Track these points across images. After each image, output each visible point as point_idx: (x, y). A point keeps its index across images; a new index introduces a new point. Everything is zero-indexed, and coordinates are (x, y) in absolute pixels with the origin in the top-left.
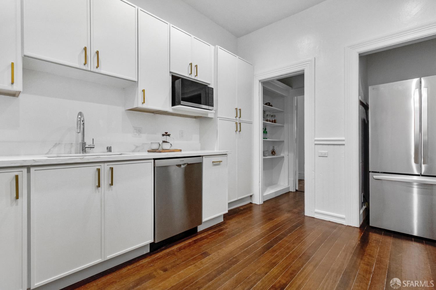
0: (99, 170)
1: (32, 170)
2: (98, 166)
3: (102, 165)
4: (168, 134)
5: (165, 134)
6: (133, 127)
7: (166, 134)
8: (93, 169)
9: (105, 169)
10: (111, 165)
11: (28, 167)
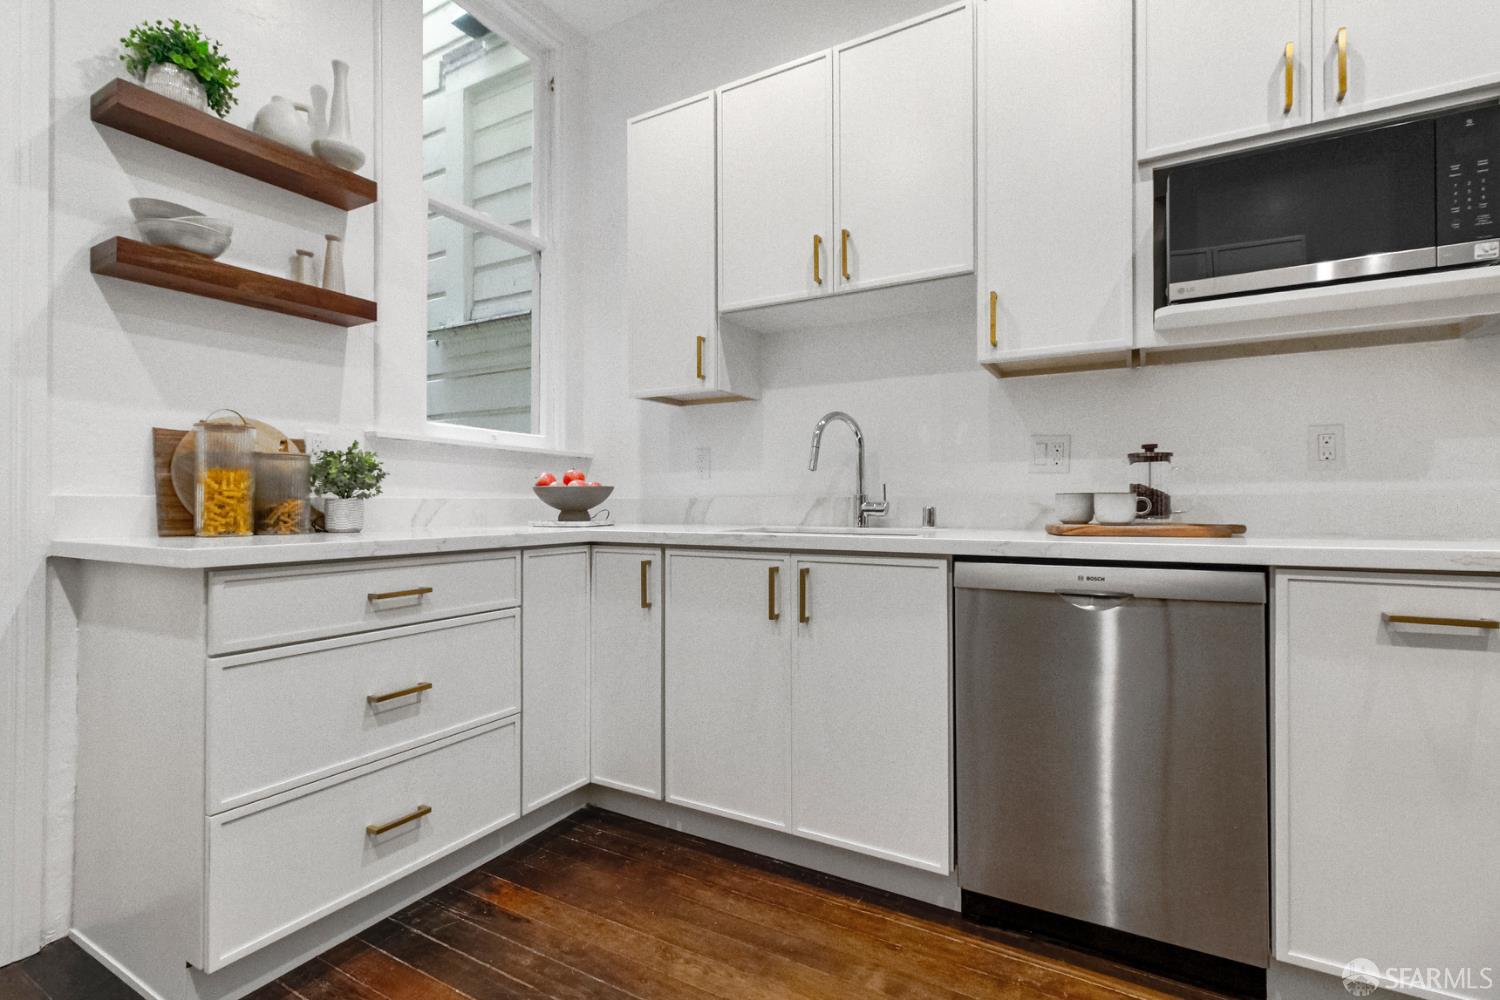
0: (773, 572)
1: (668, 552)
2: (775, 560)
3: (786, 558)
4: (1156, 450)
5: (1143, 451)
6: (1034, 436)
7: (1151, 454)
8: (760, 567)
9: (789, 567)
10: (807, 562)
11: (663, 547)
